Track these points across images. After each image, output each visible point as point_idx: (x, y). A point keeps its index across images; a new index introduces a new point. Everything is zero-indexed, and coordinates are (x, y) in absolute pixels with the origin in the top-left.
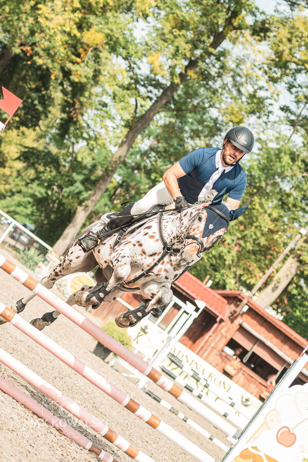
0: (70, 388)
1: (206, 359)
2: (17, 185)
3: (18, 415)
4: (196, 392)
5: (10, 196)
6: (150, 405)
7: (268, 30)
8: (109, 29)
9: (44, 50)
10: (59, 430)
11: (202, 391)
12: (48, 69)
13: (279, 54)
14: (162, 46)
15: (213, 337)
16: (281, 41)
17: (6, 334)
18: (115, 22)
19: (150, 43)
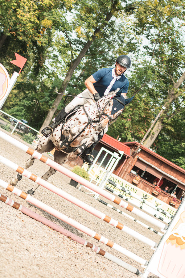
0: (66, 209)
1: (123, 178)
2: (16, 101)
3: (47, 233)
4: (125, 198)
5: (12, 107)
6: (104, 208)
7: (134, 8)
8: (53, 18)
9: (22, 32)
10: (69, 237)
11: (123, 194)
12: (25, 41)
13: (140, 20)
14: (82, 23)
15: (125, 166)
16: (141, 13)
17: (28, 183)
18: (56, 14)
19: (75, 22)
